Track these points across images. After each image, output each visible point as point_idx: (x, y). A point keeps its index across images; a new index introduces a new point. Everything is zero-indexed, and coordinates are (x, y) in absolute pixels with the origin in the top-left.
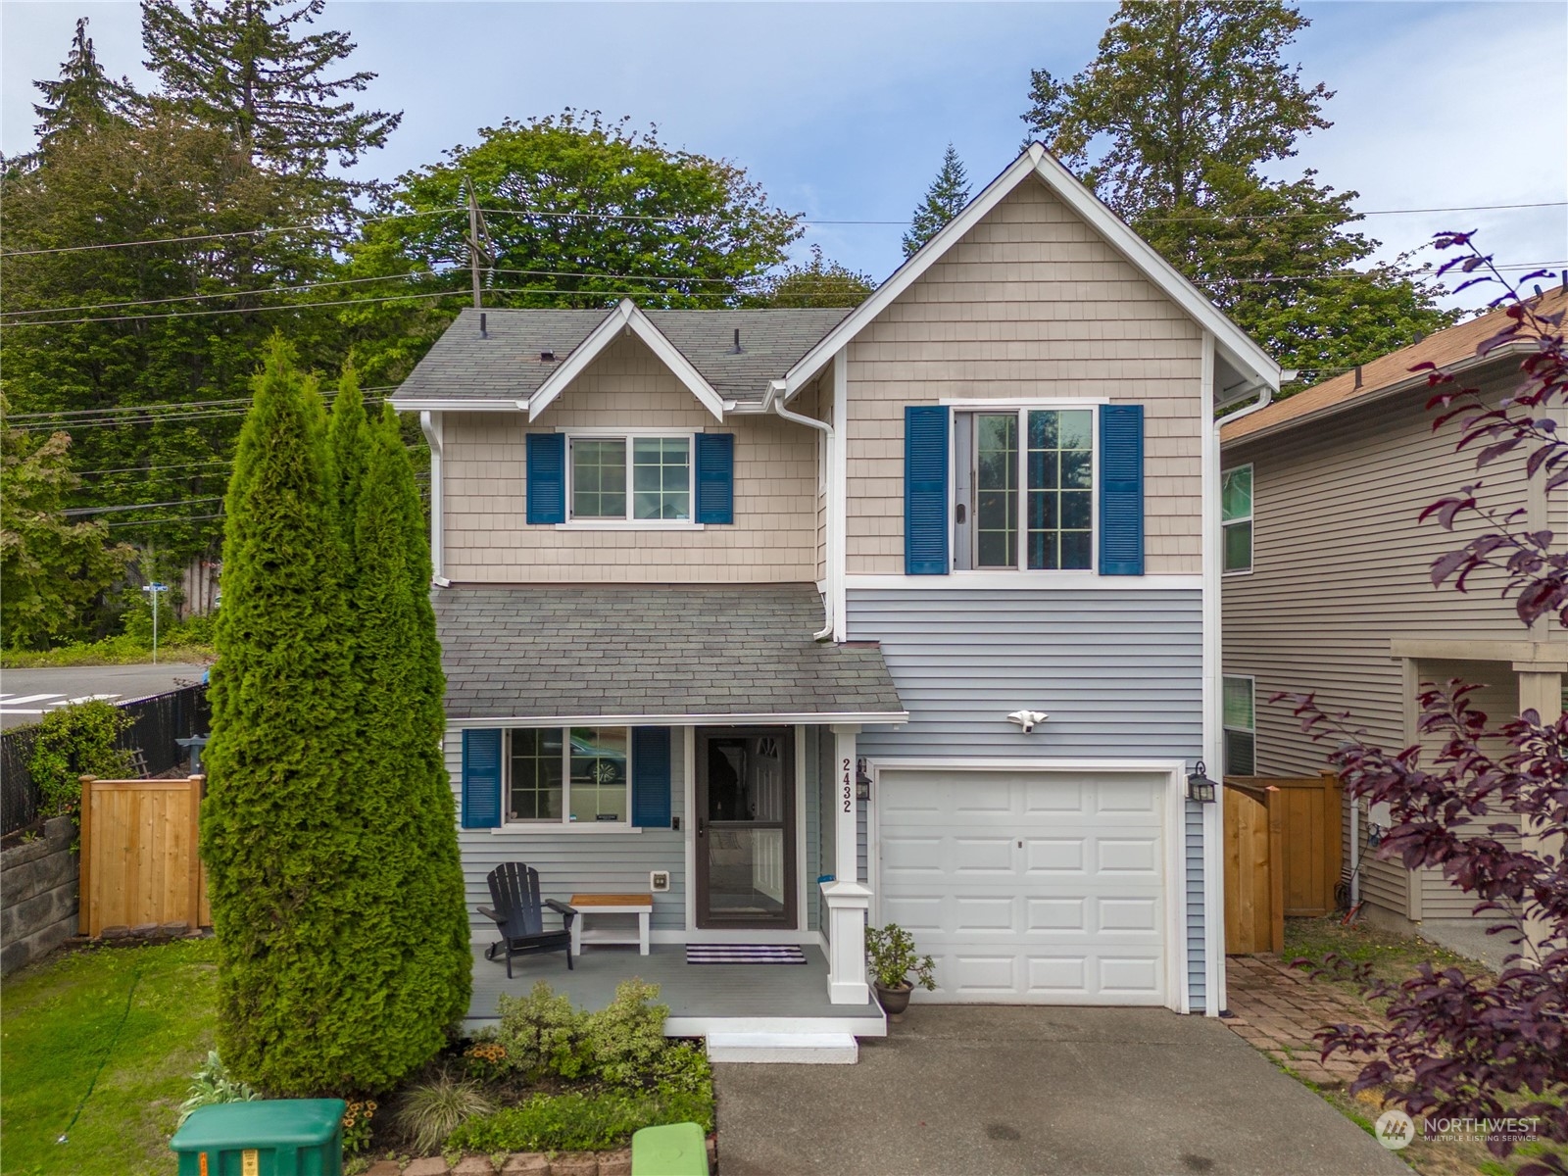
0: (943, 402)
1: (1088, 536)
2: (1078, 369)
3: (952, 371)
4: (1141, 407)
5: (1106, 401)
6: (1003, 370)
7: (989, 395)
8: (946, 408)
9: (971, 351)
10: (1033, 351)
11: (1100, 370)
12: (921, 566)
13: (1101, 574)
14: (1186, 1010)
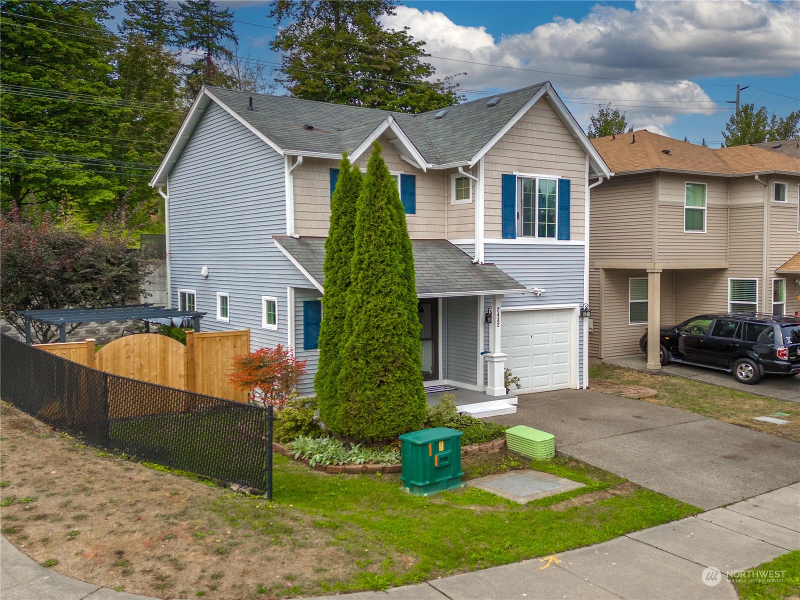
0: (514, 173)
1: (554, 225)
2: (552, 165)
3: (516, 162)
4: (569, 181)
5: (560, 178)
6: (532, 163)
7: (527, 172)
8: (515, 176)
9: (522, 155)
10: (540, 157)
11: (558, 166)
12: (508, 235)
13: (558, 239)
14: (578, 388)
